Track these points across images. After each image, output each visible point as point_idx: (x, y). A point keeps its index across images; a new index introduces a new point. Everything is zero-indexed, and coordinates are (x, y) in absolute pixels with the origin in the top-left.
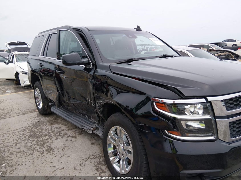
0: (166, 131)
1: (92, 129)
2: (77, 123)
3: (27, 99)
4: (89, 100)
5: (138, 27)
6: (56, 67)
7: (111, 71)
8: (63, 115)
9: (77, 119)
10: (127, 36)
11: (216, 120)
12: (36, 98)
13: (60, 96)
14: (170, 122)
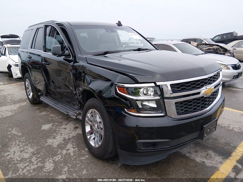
0: (126, 109)
1: (75, 114)
2: (63, 109)
3: (19, 90)
4: (72, 88)
5: (119, 22)
6: (42, 59)
7: (87, 62)
8: (50, 103)
9: (63, 106)
10: (106, 31)
11: (164, 101)
12: (26, 89)
13: (47, 86)
14: (128, 102)
